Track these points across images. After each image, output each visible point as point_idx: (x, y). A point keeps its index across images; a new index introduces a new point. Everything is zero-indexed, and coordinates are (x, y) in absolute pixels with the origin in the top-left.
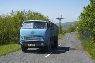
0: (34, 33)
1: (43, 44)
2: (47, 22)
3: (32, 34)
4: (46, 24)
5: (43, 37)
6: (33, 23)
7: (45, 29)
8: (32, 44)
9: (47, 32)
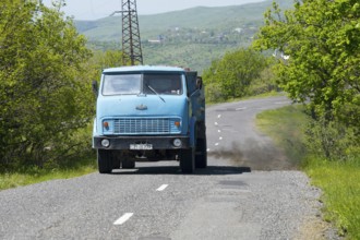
0: (145, 109)
1: (178, 144)
2: (183, 73)
3: (141, 113)
4: (183, 77)
5: (176, 120)
6: (140, 76)
7: (181, 93)
8: (144, 143)
9: (187, 103)
